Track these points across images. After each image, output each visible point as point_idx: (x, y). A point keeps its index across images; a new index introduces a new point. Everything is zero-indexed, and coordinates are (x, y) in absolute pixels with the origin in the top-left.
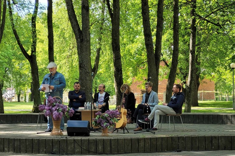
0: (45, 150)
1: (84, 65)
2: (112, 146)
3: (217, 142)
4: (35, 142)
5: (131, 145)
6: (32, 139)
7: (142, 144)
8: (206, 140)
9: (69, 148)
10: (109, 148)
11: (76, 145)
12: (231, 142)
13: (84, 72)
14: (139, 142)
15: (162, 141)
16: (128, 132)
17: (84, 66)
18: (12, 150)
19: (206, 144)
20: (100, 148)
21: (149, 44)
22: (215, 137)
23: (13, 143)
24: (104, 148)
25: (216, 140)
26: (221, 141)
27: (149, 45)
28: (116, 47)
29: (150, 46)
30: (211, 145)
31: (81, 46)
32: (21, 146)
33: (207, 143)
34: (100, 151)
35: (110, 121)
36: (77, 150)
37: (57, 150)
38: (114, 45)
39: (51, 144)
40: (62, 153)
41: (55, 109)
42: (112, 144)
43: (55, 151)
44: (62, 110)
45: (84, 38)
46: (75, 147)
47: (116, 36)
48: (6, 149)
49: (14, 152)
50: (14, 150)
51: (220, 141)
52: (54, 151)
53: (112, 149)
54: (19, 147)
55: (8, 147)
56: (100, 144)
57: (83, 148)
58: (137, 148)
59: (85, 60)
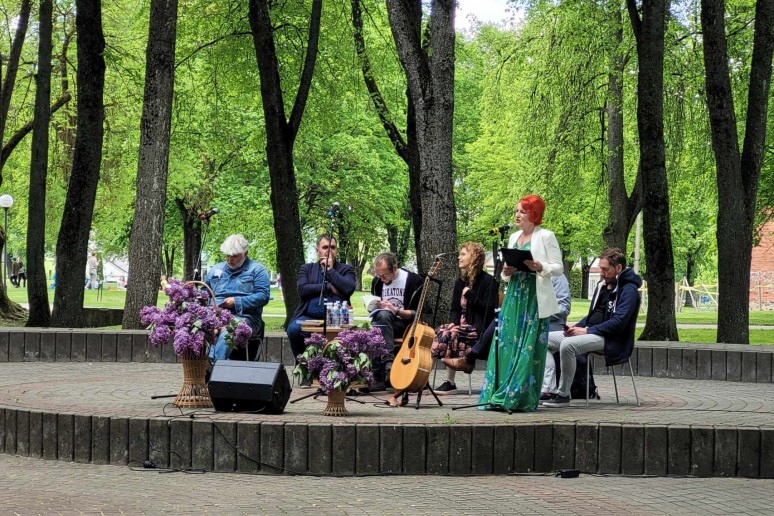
0: (126, 453)
1: (436, 182)
2: (335, 449)
3: (710, 449)
4: (98, 427)
5: (400, 447)
6: (91, 417)
7: (440, 445)
8: (670, 443)
9: (198, 451)
10: (327, 456)
11: (218, 440)
12: (760, 452)
13: (434, 204)
14: (430, 440)
15: (515, 438)
16: (441, 404)
17: (435, 184)
18: (36, 451)
19: (670, 454)
20: (296, 453)
21: (722, 118)
22: (703, 433)
23: (39, 426)
24: (307, 456)
25: (705, 443)
26: (724, 447)
27: (720, 121)
28: (649, 129)
29: (724, 125)
30: (687, 459)
31: (426, 122)
32: (60, 438)
33: (672, 450)
34: (294, 465)
35: (350, 366)
36: (221, 459)
37: (162, 455)
38: (645, 121)
39: (143, 436)
40: (175, 466)
41: (182, 323)
42: (336, 445)
43: (156, 458)
44: (203, 325)
45: (435, 95)
46: (216, 447)
47: (651, 95)
48: (21, 445)
49: (42, 456)
50: (42, 449)
51: (718, 446)
52: (152, 457)
53: (334, 458)
54: (54, 440)
55: (26, 438)
56: (297, 442)
57: (241, 451)
58: (423, 458)
59: (439, 167)
